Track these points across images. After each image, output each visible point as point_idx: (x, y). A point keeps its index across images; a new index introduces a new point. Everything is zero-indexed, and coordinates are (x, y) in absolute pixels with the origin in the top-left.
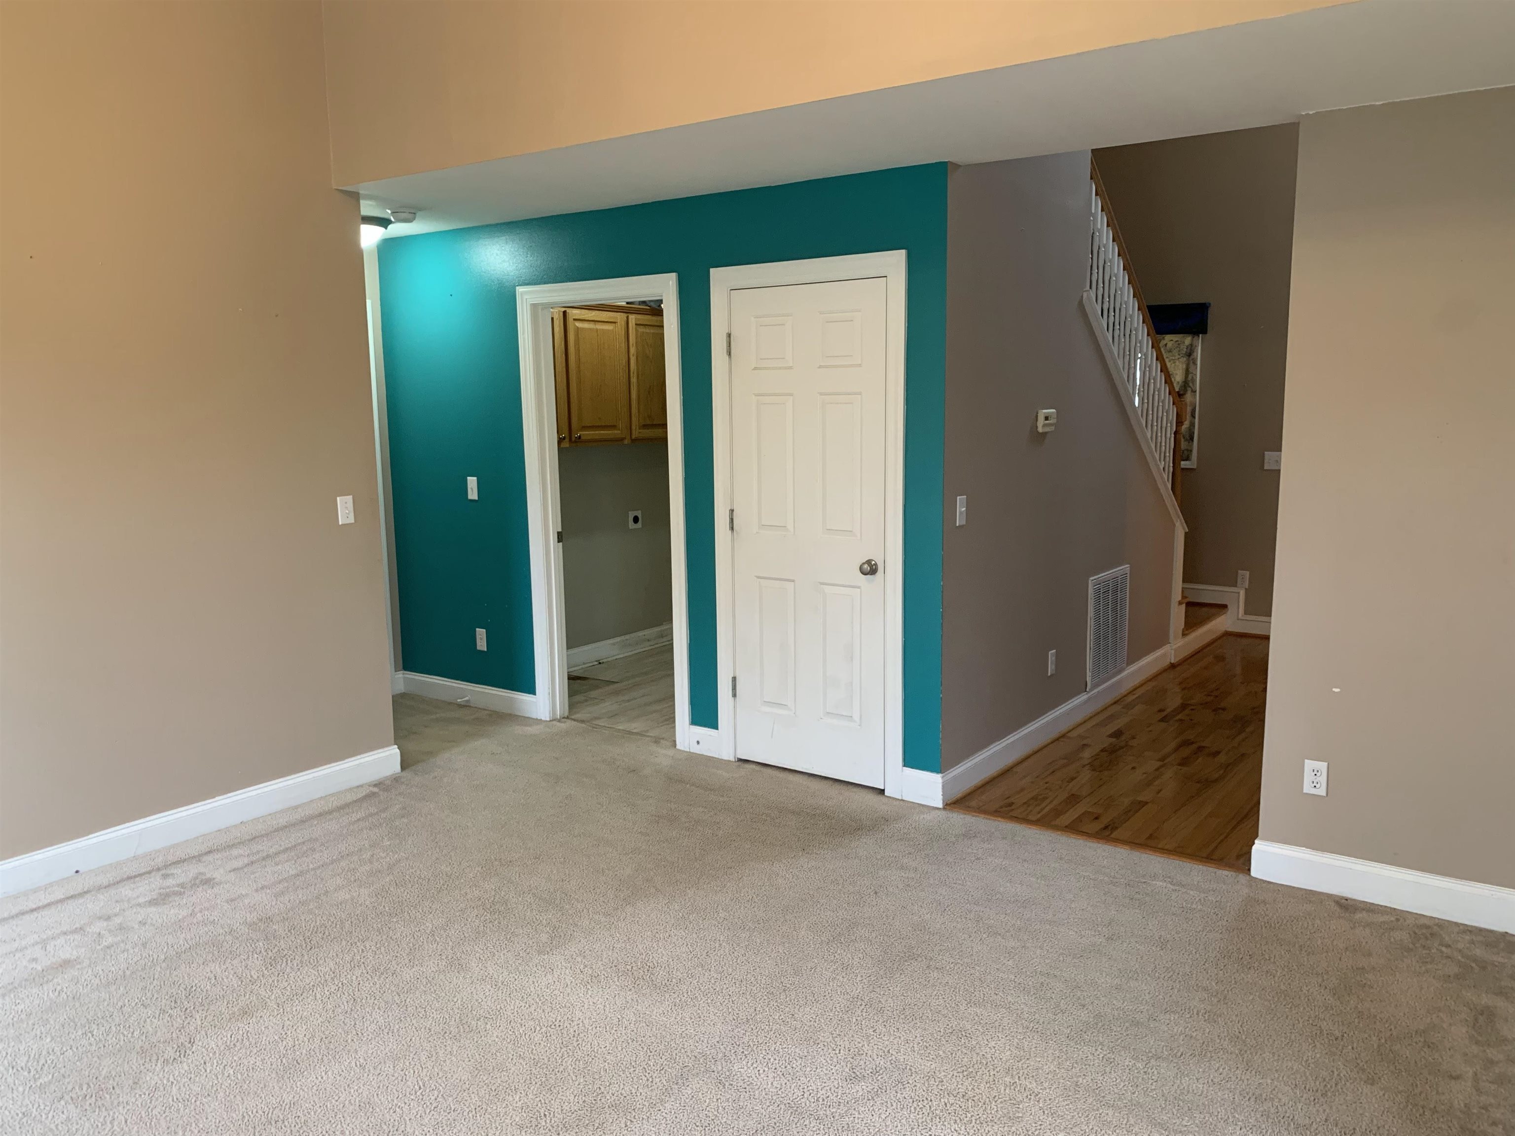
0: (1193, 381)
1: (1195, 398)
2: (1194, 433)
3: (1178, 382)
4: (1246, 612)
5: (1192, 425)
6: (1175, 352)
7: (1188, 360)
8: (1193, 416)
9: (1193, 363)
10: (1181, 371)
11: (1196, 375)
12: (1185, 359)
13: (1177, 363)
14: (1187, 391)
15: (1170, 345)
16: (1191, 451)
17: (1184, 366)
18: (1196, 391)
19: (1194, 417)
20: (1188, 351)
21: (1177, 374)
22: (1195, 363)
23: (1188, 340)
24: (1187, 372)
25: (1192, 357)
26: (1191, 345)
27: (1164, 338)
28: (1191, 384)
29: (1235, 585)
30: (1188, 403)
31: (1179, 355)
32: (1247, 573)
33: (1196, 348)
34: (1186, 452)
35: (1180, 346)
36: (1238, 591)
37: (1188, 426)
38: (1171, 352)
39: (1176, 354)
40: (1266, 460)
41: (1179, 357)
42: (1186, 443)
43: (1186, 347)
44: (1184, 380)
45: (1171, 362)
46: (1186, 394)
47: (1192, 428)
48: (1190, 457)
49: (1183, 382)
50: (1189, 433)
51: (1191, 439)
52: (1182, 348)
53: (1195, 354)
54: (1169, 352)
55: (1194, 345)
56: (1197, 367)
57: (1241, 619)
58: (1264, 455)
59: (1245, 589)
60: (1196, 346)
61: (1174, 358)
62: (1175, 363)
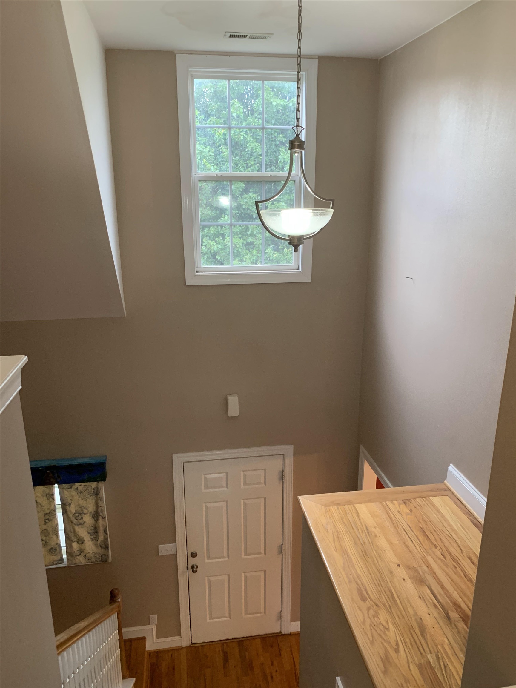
0: (102, 511)
1: (105, 523)
2: (108, 544)
3: (91, 512)
4: (159, 637)
5: (106, 538)
6: (85, 493)
7: (96, 498)
10: (92, 505)
11: (104, 507)
12: (94, 497)
13: (88, 500)
14: (98, 518)
15: (80, 489)
16: (108, 556)
17: (94, 502)
18: (105, 517)
19: (107, 534)
20: (95, 492)
21: (89, 507)
22: (101, 500)
23: (94, 484)
24: (97, 506)
25: (99, 496)
26: (97, 488)
27: (74, 484)
28: (101, 514)
30: (101, 525)
31: (89, 495)
32: (156, 615)
33: (101, 489)
34: (104, 556)
35: (88, 490)
36: (151, 628)
37: (103, 539)
38: (82, 493)
39: (87, 494)
40: (160, 550)
41: (89, 496)
42: (103, 550)
43: (93, 489)
44: (95, 510)
45: (84, 500)
46: (99, 521)
47: (106, 540)
48: (108, 560)
49: (94, 512)
50: (105, 544)
51: (107, 548)
52: (90, 490)
53: (101, 494)
54: (80, 493)
55: (100, 488)
56: (103, 502)
57: (156, 642)
58: (158, 547)
59: (156, 625)
60: (101, 488)
61: (85, 497)
62: (87, 500)
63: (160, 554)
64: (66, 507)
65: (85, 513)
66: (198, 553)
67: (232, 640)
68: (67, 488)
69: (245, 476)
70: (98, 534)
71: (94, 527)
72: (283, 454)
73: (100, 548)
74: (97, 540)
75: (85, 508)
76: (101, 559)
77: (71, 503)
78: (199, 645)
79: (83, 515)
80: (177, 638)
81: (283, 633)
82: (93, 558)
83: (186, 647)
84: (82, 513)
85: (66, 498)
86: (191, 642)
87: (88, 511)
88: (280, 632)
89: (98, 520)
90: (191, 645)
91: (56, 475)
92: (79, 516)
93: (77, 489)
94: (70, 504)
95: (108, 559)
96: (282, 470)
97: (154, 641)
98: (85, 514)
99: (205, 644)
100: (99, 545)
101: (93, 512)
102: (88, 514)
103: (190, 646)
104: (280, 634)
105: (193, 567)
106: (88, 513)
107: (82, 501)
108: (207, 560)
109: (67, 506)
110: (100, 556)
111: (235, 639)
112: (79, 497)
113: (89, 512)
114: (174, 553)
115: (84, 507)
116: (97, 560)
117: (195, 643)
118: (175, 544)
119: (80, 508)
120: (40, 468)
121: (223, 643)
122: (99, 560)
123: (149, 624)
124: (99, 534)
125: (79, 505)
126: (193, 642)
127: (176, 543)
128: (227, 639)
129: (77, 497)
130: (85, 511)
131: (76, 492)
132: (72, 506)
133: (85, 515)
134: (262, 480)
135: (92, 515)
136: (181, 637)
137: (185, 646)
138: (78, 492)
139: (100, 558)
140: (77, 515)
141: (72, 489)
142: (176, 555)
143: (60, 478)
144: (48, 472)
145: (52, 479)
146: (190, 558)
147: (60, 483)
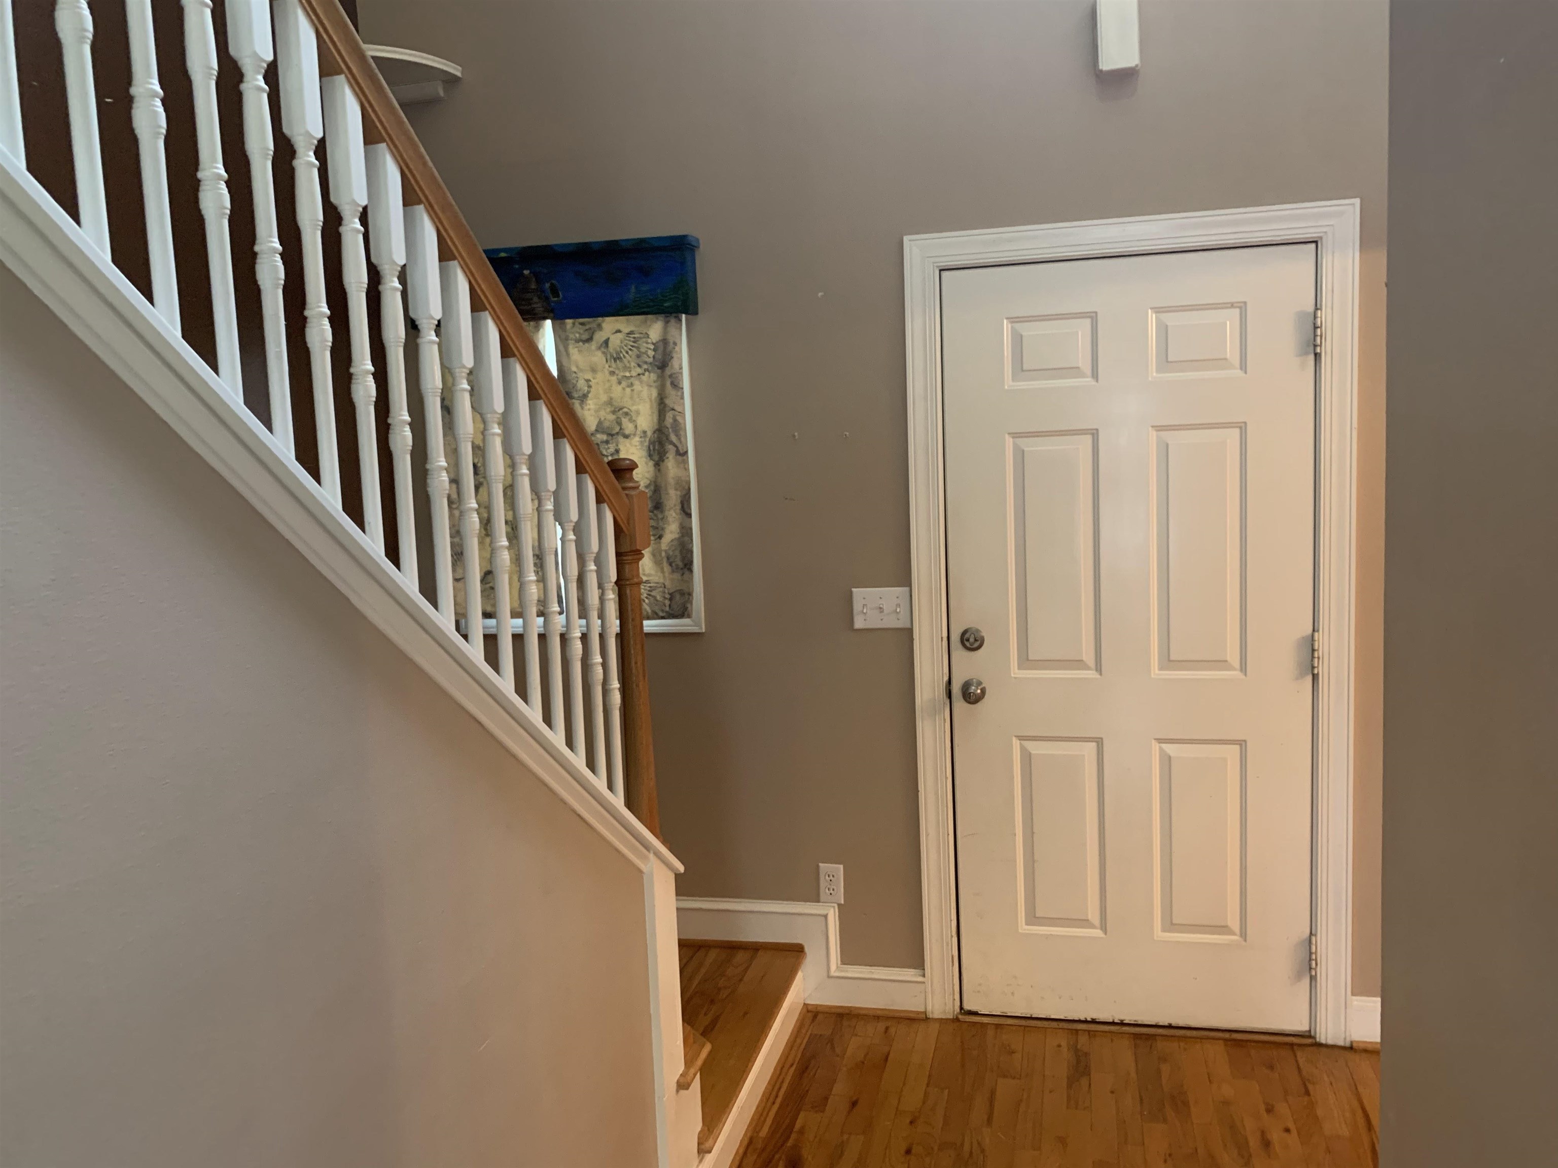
0: (678, 427)
1: (687, 469)
2: (691, 552)
3: (645, 432)
4: (847, 959)
5: (686, 532)
6: (630, 359)
7: (661, 377)
8: (686, 512)
9: (672, 384)
10: (648, 406)
11: (682, 413)
12: (653, 376)
13: (637, 386)
14: (665, 453)
15: (616, 341)
16: (690, 594)
17: (654, 393)
18: (686, 452)
19: (689, 515)
20: (659, 357)
21: (638, 413)
22: (676, 386)
23: (655, 329)
24: (662, 407)
25: (668, 372)
26: (665, 341)
27: (600, 327)
28: (673, 438)
29: (816, 898)
30: (672, 481)
31: (639, 366)
32: (841, 866)
33: (677, 348)
34: (678, 597)
35: (638, 348)
36: (823, 912)
37: (677, 536)
38: (620, 358)
39: (633, 364)
40: (857, 606)
41: (639, 370)
42: (677, 576)
43: (652, 347)
44: (656, 427)
45: (624, 384)
46: (666, 461)
47: (686, 539)
48: (689, 609)
49: (654, 432)
50: (681, 552)
51: (688, 565)
52: (643, 350)
53: (675, 363)
54: (615, 360)
55: (671, 342)
56: (682, 398)
57: (837, 974)
58: (850, 595)
59: (839, 905)
60: (675, 344)
61: (628, 374)
62: (632, 385)
63: (859, 623)
64: (573, 404)
65: (627, 432)
66: (985, 640)
67: (1113, 1028)
68: (577, 341)
69: (1164, 331)
70: (662, 512)
71: (652, 488)
72: (1316, 242)
73: (667, 568)
74: (660, 537)
75: (626, 414)
76: (667, 609)
77: (589, 392)
78: (985, 1020)
79: (621, 439)
80: (909, 974)
81: (1322, 1038)
82: (644, 601)
83: (941, 1020)
84: (617, 433)
85: (574, 375)
86: (961, 1008)
87: (636, 427)
88: (1308, 1035)
89: (663, 461)
90: (960, 1017)
91: (547, 285)
92: (607, 442)
93: (606, 342)
94: (585, 396)
95: (689, 605)
96: (1311, 309)
97: (833, 967)
98: (626, 437)
99: (1010, 1021)
100: (663, 554)
101: (649, 434)
102: (637, 439)
103: (956, 1020)
104: (1309, 1041)
105: (966, 687)
106: (635, 435)
107: (620, 388)
108: (1019, 668)
109: (574, 401)
110: (668, 596)
111: (1122, 1024)
112: (612, 373)
113: (638, 433)
114: (902, 623)
115: (625, 410)
116: (657, 609)
117: (975, 1014)
118: (907, 589)
119: (614, 412)
120: (503, 255)
121: (1077, 1031)
122: (663, 611)
123: (818, 901)
124: (667, 513)
125: (610, 402)
126: (967, 1007)
127: (910, 586)
128: (1094, 1021)
129: (607, 373)
130: (628, 427)
131: (604, 353)
132: (591, 404)
133: (627, 441)
134: (1231, 351)
135: (647, 444)
136: (924, 976)
137: (936, 1016)
138: (609, 357)
139: (667, 602)
140: (605, 437)
141: (593, 345)
142: (910, 631)
143: (558, 296)
144: (526, 272)
145: (536, 299)
146: (959, 653)
147: (558, 316)
